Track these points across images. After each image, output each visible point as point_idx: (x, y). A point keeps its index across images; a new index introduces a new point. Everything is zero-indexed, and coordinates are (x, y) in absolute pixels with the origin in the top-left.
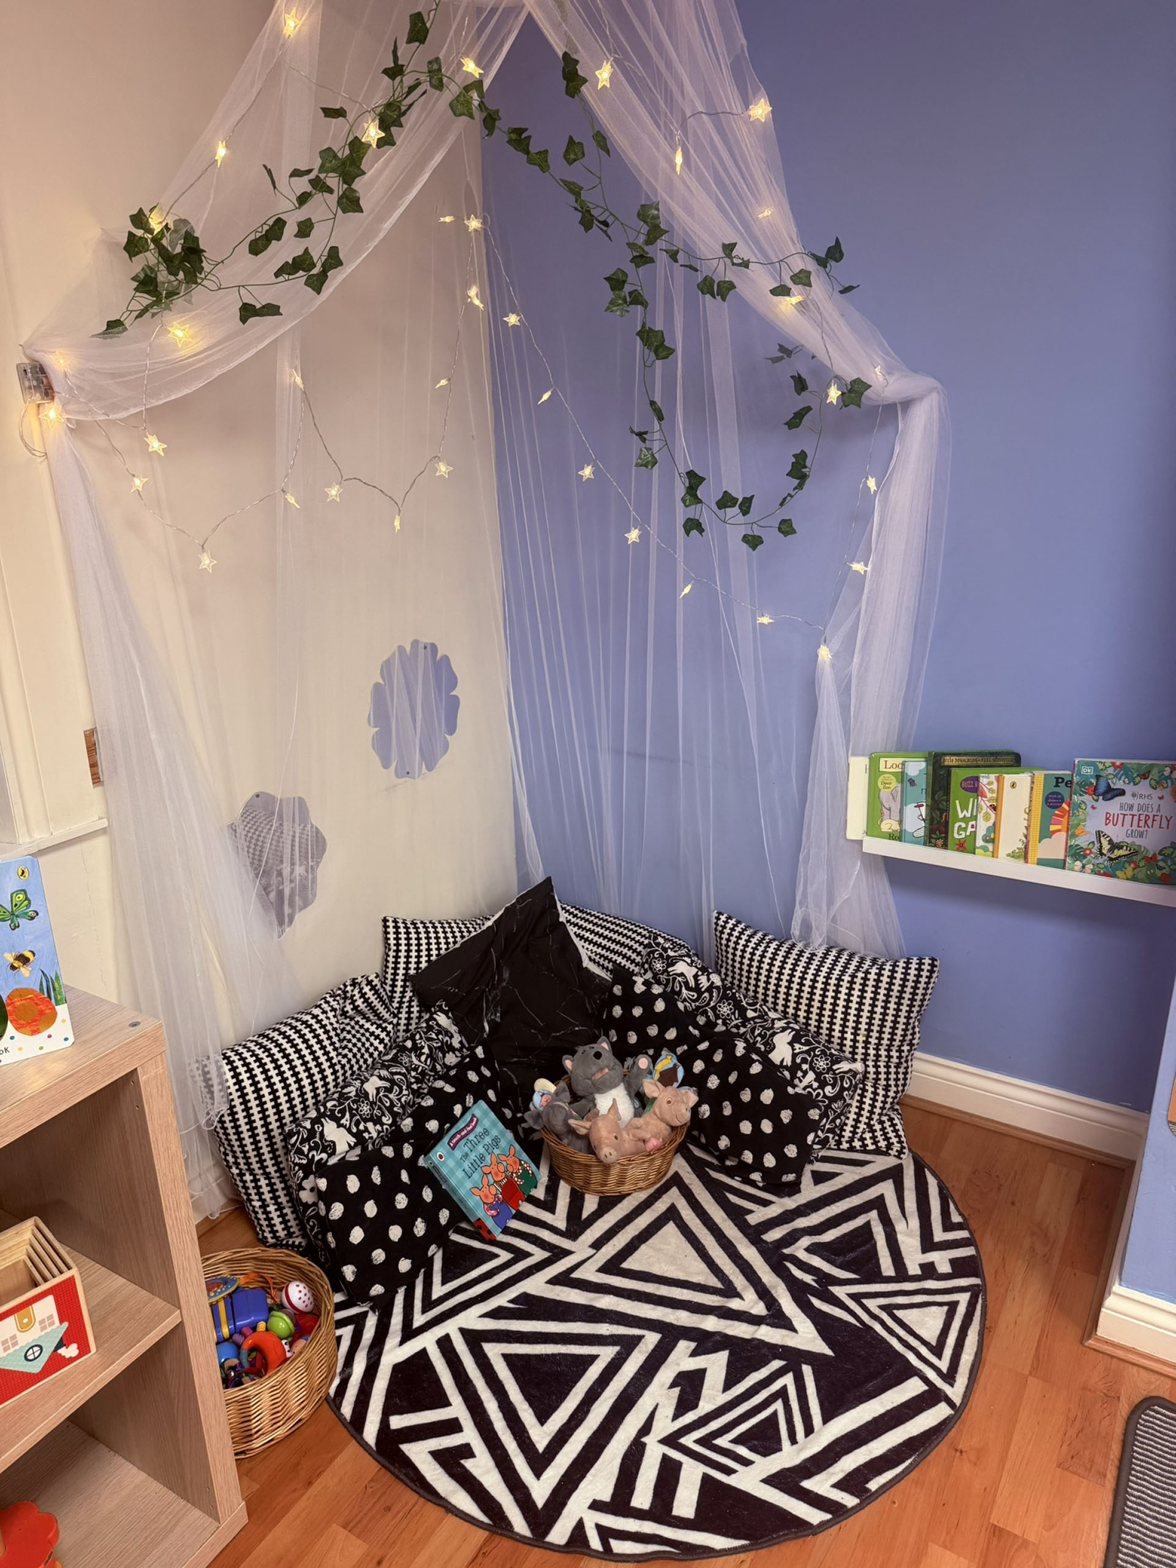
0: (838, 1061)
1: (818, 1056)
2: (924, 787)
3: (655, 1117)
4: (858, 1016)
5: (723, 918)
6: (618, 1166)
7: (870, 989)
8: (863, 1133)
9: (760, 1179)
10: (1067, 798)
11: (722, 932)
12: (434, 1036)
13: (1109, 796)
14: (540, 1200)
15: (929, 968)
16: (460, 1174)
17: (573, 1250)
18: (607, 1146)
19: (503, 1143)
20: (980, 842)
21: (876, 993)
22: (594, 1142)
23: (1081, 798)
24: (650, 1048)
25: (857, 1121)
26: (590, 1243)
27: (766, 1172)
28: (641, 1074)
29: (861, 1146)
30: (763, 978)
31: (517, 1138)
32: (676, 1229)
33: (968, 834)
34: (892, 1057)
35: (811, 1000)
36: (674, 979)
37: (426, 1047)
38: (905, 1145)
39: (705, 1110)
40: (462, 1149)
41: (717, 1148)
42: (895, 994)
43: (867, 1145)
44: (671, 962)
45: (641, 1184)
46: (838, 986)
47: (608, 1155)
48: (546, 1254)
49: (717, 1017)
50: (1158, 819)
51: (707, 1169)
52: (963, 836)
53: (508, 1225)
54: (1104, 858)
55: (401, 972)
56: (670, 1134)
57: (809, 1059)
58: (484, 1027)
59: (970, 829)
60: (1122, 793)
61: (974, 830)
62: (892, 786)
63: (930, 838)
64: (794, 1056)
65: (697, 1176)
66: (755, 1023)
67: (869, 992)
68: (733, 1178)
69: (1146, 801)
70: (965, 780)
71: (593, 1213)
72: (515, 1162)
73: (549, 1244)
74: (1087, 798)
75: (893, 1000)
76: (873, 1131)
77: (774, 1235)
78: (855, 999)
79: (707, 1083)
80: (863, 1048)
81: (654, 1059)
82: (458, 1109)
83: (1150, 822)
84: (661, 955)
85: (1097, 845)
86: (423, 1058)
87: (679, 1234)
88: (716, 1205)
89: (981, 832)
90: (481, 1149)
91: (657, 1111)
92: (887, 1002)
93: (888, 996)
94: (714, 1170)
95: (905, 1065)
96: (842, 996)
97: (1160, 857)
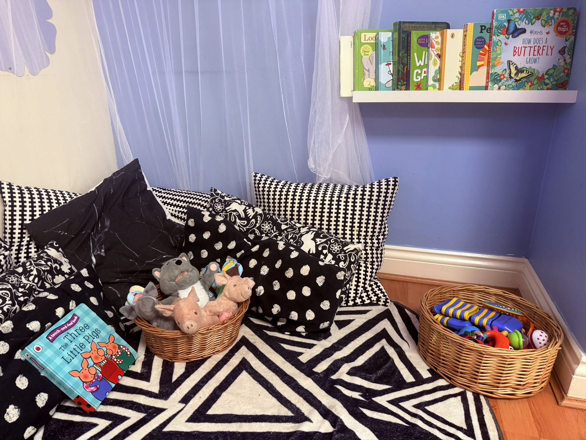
0: (346, 244)
1: (333, 243)
2: (391, 50)
3: (225, 298)
4: (353, 218)
5: (259, 175)
6: (200, 336)
7: (358, 201)
8: (361, 293)
9: (304, 330)
10: (487, 41)
11: (259, 184)
12: (43, 263)
13: (516, 34)
14: (137, 373)
15: (393, 183)
16: (58, 361)
17: (165, 407)
18: (189, 320)
19: (103, 334)
20: (431, 82)
21: (362, 203)
22: (178, 320)
23: (498, 38)
24: (217, 258)
25: (357, 286)
26: (180, 399)
27: (308, 324)
28: (212, 273)
29: (361, 302)
30: (289, 205)
31: (118, 331)
32: (249, 376)
33: (422, 78)
34: (374, 243)
35: (322, 212)
36: (231, 214)
37: (35, 270)
38: (387, 297)
39: (261, 290)
40: (62, 340)
41: (271, 314)
42: (374, 202)
43: (365, 301)
44: (228, 204)
45: (218, 348)
46: (339, 201)
47: (190, 327)
48: (141, 415)
49: (262, 233)
50: (545, 48)
51: (265, 331)
52: (419, 80)
53: (108, 397)
54: (513, 80)
55: (18, 222)
56: (237, 309)
57: (328, 246)
58: (92, 260)
59: (423, 75)
60: (524, 31)
61: (425, 75)
62: (370, 54)
63: (398, 85)
64: (317, 246)
65: (259, 336)
66: (287, 232)
67: (358, 202)
68: (284, 333)
69: (539, 36)
70: (420, 38)
71: (181, 376)
72: (114, 347)
73: (144, 406)
74: (502, 37)
75: (373, 206)
76: (367, 292)
77: (321, 368)
78: (350, 208)
79: (260, 272)
80: (357, 239)
81: (221, 265)
82: (60, 311)
83: (540, 52)
84: (220, 200)
85: (508, 71)
86: (31, 278)
87: (251, 379)
88: (276, 353)
89: (432, 74)
90: (81, 339)
91: (227, 293)
92: (369, 208)
93: (370, 204)
94: (270, 331)
95: (381, 248)
96: (342, 207)
97: (546, 77)
